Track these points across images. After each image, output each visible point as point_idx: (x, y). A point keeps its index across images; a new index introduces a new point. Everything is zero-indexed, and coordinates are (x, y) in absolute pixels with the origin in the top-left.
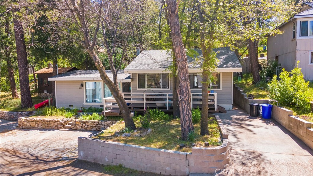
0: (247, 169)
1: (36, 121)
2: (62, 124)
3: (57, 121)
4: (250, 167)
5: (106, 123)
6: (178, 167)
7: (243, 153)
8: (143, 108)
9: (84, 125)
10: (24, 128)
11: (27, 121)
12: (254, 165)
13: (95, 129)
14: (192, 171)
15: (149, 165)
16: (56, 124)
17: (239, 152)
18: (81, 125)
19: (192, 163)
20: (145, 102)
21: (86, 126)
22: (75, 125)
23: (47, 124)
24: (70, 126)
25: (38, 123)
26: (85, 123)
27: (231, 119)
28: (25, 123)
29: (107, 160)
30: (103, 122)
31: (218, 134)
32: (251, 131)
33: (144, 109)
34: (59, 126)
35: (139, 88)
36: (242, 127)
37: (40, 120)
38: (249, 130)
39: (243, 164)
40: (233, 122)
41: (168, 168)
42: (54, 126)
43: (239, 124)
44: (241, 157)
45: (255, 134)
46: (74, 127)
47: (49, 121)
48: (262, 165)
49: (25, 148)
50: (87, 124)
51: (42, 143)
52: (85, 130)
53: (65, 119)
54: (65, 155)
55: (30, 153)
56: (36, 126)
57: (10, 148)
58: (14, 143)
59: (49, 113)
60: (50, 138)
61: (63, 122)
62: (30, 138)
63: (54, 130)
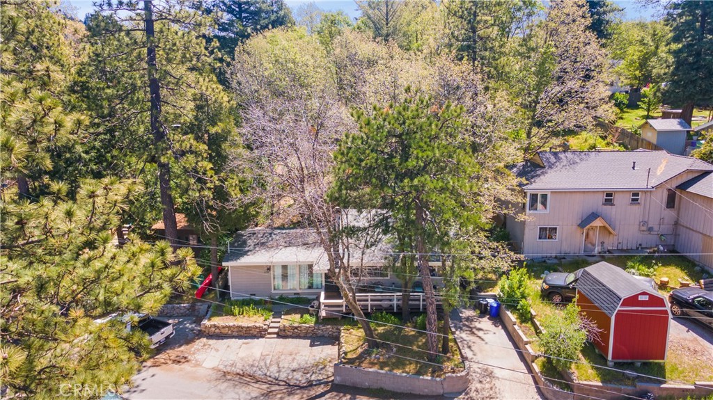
0: (483, 386)
1: (229, 327)
2: (266, 330)
3: (259, 327)
4: (485, 384)
5: (324, 327)
6: (434, 389)
7: (479, 371)
8: (368, 309)
9: (296, 330)
11: (215, 326)
12: (488, 383)
13: (311, 335)
14: (446, 391)
15: (410, 388)
16: (258, 330)
17: (477, 370)
18: (292, 331)
19: (445, 386)
20: (369, 303)
21: (299, 332)
22: (284, 330)
23: (246, 331)
24: (276, 330)
25: (232, 329)
26: (296, 328)
27: (460, 319)
29: (367, 384)
30: (320, 327)
31: (458, 352)
32: (483, 340)
33: (369, 311)
34: (263, 333)
36: (473, 333)
37: (234, 325)
38: (480, 337)
39: (481, 382)
40: (465, 325)
41: (426, 390)
42: (255, 333)
43: (470, 327)
44: (478, 375)
45: (486, 343)
46: (282, 333)
47: (248, 327)
48: (493, 382)
49: (254, 369)
50: (299, 329)
51: (268, 362)
52: (298, 337)
53: (267, 323)
54: (313, 378)
55: (270, 377)
56: (230, 332)
57: (238, 371)
58: (232, 362)
59: (236, 311)
60: (268, 353)
61: (266, 327)
62: (242, 354)
63: (258, 338)
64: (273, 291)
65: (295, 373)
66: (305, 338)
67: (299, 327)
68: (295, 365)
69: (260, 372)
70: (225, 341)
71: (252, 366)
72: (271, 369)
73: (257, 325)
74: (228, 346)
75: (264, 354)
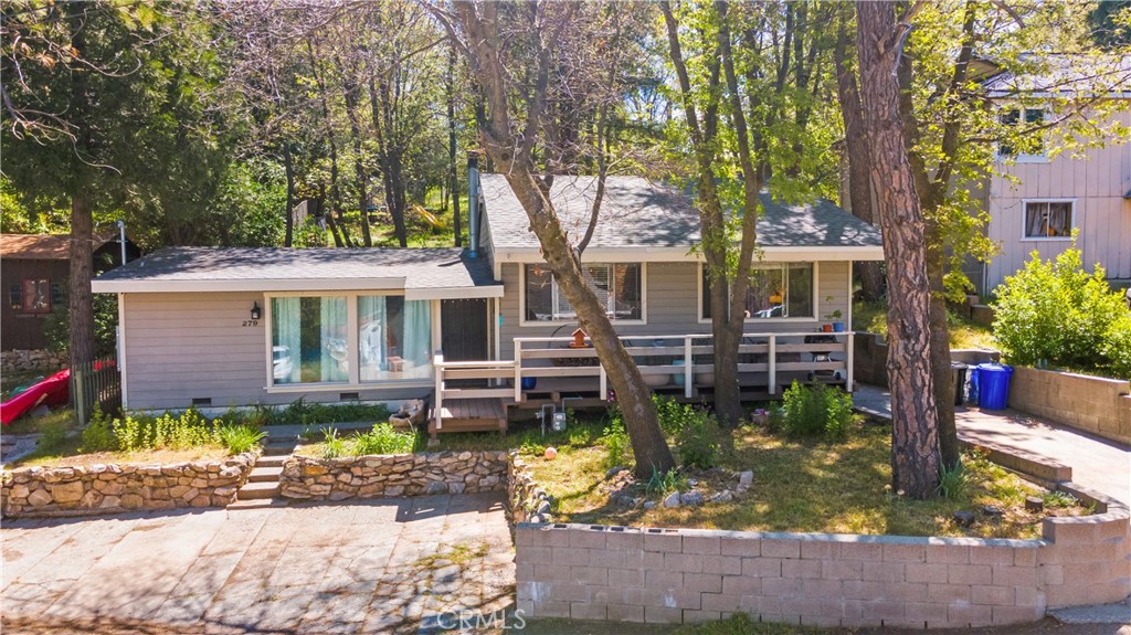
1: (88, 479)
2: (232, 482)
3: (207, 472)
5: (446, 461)
6: (1001, 595)
8: (597, 394)
9: (345, 477)
10: (14, 519)
11: (30, 478)
13: (399, 489)
14: (1059, 601)
15: (877, 600)
16: (201, 483)
18: (330, 479)
21: (357, 482)
22: (302, 479)
23: (153, 489)
24: (274, 485)
25: (98, 484)
26: (346, 468)
28: (22, 492)
29: (671, 602)
30: (434, 459)
33: (603, 396)
34: (219, 491)
35: (527, 319)
37: (109, 471)
42: (191, 494)
46: (293, 491)
47: (164, 474)
49: (153, 602)
50: (357, 471)
51: (222, 576)
52: (353, 498)
53: (240, 459)
54: (415, 610)
55: (220, 622)
56: (89, 499)
57: (71, 617)
58: (56, 587)
59: (129, 436)
60: (229, 546)
61: (234, 470)
62: (116, 558)
63: (199, 510)
64: (270, 388)
65: (336, 602)
66: (378, 499)
67: (355, 464)
68: (337, 577)
69: (178, 612)
70: (64, 527)
71: (148, 592)
72: (230, 597)
73: (200, 464)
74: (68, 541)
75: (211, 550)
